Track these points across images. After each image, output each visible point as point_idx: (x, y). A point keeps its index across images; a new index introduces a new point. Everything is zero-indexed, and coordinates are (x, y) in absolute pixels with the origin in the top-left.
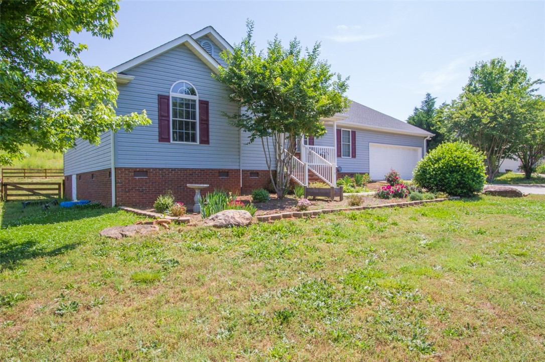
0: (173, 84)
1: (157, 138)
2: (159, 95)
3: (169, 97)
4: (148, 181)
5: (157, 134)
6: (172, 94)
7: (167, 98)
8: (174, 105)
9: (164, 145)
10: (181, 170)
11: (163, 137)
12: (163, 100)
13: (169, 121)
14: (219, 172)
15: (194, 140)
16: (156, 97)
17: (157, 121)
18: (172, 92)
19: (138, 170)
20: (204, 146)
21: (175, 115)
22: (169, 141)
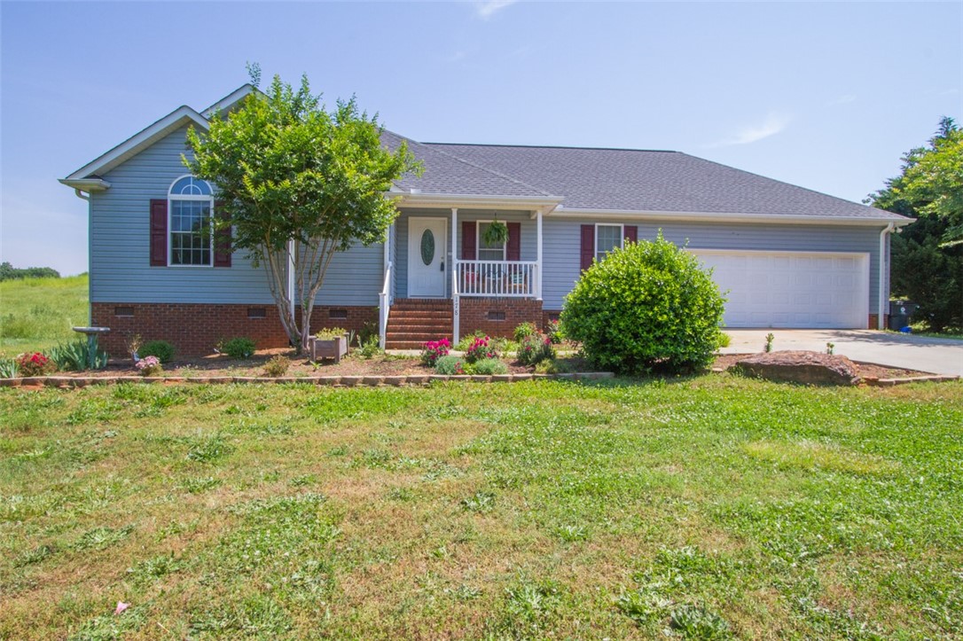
0: (173, 181)
1: (148, 260)
2: (151, 200)
3: (166, 200)
4: (134, 320)
5: (148, 254)
6: (171, 197)
7: (164, 202)
8: (175, 211)
9: (159, 270)
10: (184, 305)
11: (156, 258)
12: (158, 207)
13: (165, 235)
14: (248, 310)
15: (207, 261)
16: (148, 203)
17: (149, 236)
18: (172, 193)
19: (120, 306)
20: (223, 271)
21: (174, 227)
22: (165, 264)
